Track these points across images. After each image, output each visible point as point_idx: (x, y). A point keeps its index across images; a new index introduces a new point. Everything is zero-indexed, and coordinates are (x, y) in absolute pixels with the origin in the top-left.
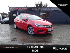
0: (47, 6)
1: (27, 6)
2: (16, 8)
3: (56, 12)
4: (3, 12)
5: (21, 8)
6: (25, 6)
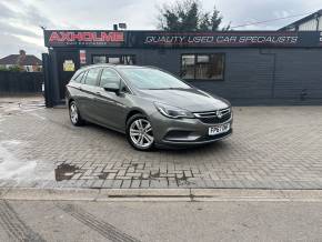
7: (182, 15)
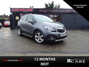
0: (59, 7)
1: (33, 7)
2: (19, 9)
3: (70, 15)
4: (4, 14)
5: (26, 9)
6: (31, 7)
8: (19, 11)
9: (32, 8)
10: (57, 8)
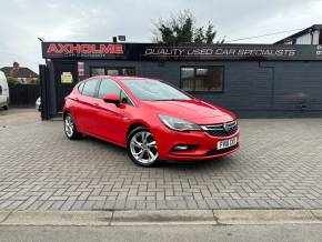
2: (75, 44)
3: (254, 65)
7: (176, 29)
8: (75, 52)
9: (118, 41)
10: (205, 41)
